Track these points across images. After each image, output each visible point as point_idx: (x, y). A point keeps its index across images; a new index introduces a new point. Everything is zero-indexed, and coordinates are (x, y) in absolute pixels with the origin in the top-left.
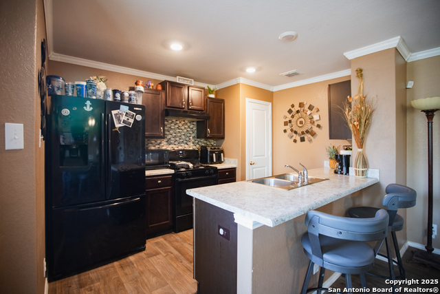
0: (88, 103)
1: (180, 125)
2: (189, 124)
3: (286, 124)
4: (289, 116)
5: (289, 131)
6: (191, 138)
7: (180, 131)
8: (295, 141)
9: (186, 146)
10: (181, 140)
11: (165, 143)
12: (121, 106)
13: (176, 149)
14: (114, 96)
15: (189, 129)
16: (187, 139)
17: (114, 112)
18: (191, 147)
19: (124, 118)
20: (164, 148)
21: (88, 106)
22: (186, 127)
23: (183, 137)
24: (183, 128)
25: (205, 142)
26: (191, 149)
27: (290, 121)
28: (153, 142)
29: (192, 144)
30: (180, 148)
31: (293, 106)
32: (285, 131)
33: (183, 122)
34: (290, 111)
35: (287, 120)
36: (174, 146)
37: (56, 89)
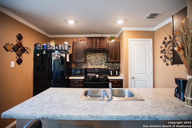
0: (44, 51)
1: (98, 56)
2: (102, 56)
3: (162, 52)
4: (163, 46)
5: (163, 57)
6: (104, 62)
7: (98, 59)
8: (167, 64)
9: (101, 66)
10: (98, 64)
11: (90, 65)
12: (56, 51)
13: (95, 68)
14: (55, 48)
15: (102, 58)
16: (101, 63)
17: (53, 54)
18: (103, 67)
19: (56, 55)
20: (89, 67)
21: (44, 52)
22: (101, 57)
23: (99, 62)
24: (99, 58)
25: (112, 64)
26: (103, 68)
27: (164, 50)
28: (84, 64)
29: (104, 66)
30: (97, 67)
31: (166, 38)
32: (161, 57)
33: (99, 55)
34: (164, 43)
35: (162, 49)
36: (94, 66)
37: (37, 48)
